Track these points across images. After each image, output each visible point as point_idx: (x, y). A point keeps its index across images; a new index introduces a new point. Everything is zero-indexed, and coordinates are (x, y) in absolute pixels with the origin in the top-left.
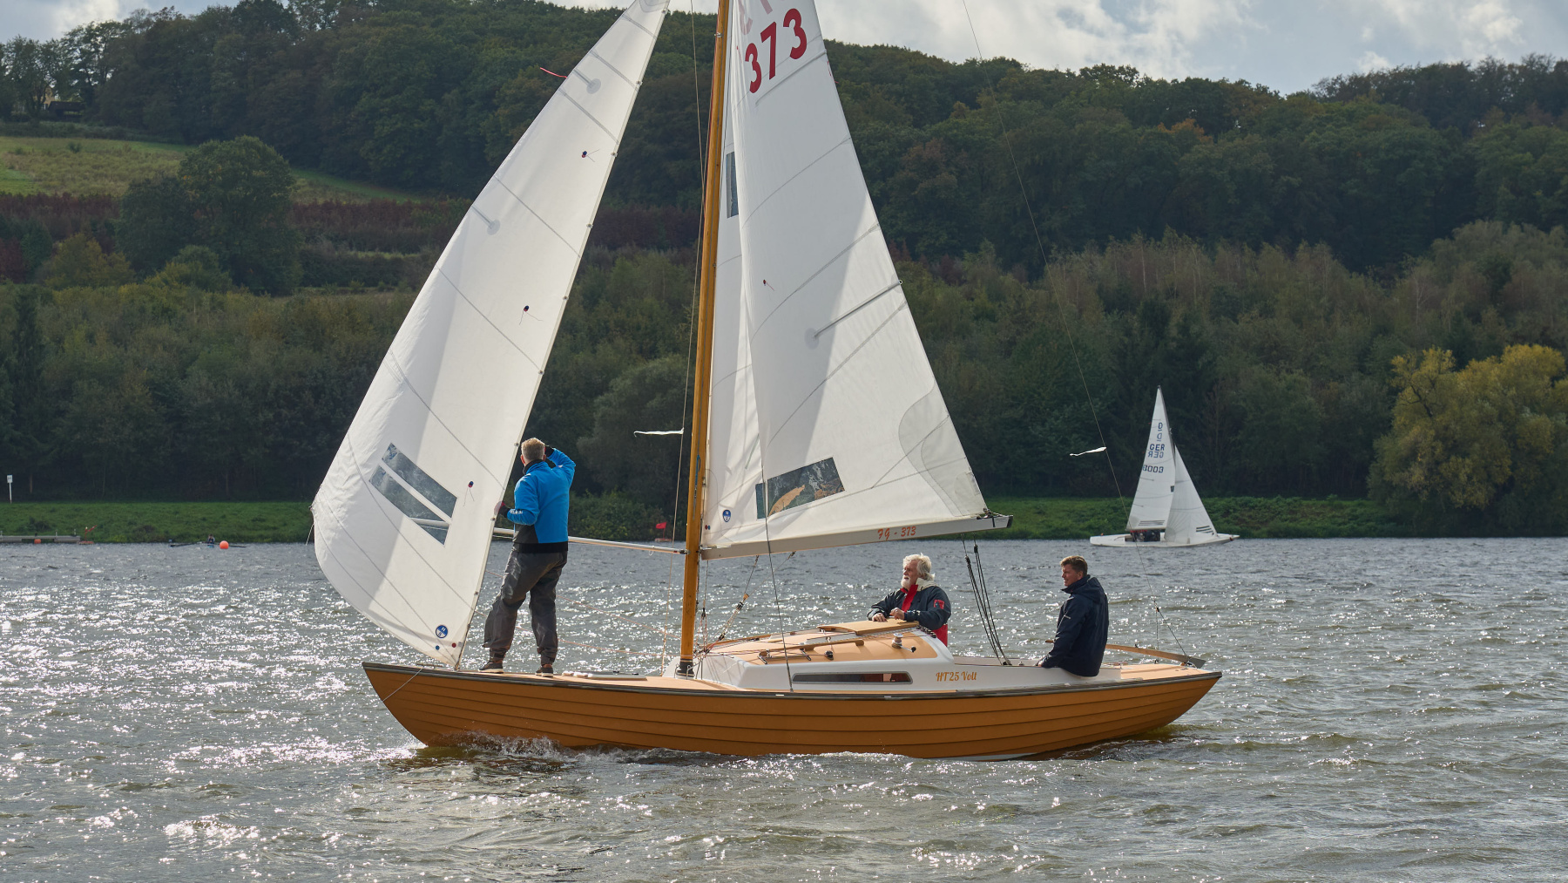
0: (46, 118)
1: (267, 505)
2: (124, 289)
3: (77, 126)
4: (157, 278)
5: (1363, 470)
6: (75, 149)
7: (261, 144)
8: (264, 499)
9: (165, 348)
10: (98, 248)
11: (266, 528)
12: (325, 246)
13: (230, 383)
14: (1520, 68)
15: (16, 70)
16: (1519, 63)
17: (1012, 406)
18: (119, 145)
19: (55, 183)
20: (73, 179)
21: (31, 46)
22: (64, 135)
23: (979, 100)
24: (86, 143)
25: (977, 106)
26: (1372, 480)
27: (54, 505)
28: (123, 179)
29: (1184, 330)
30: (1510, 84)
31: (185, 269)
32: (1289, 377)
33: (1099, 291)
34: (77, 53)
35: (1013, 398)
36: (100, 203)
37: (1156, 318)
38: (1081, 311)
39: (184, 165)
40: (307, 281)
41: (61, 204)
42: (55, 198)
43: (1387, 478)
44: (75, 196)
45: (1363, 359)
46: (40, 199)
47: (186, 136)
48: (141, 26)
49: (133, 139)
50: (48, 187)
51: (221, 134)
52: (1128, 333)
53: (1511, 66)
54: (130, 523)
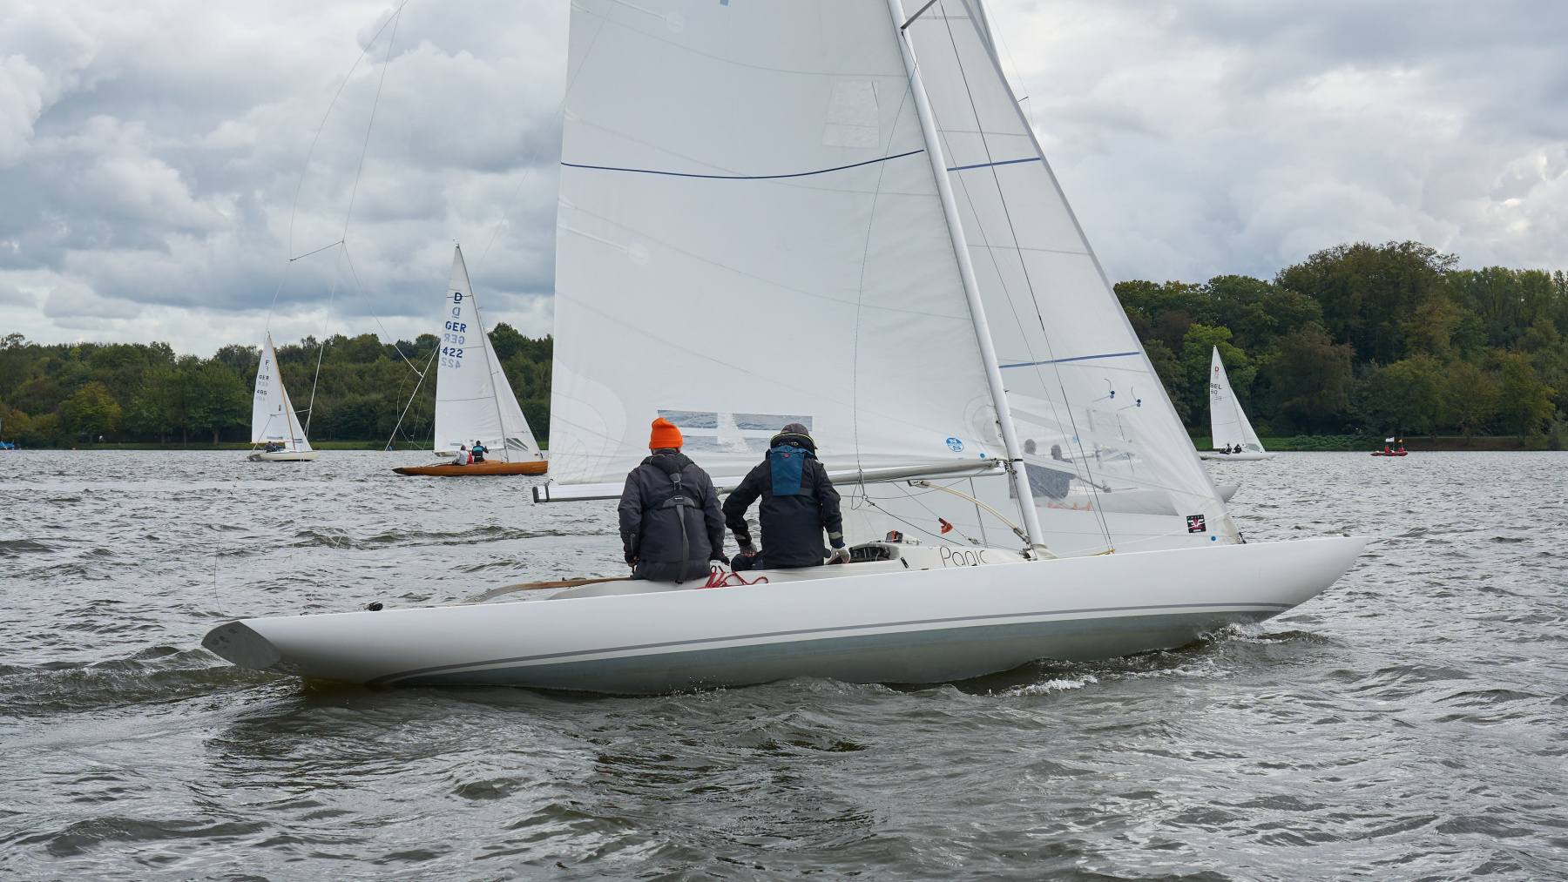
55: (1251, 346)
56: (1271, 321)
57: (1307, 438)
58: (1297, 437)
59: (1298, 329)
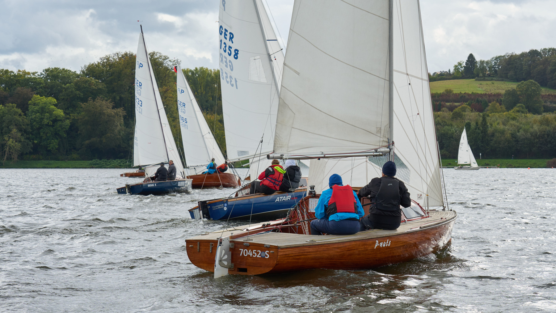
0: (486, 77)
1: (537, 160)
2: (505, 113)
3: (493, 78)
4: (512, 111)
6: (493, 84)
7: (534, 82)
8: (536, 159)
9: (514, 126)
10: (499, 105)
11: (537, 165)
12: (548, 104)
13: (529, 133)
15: (480, 66)
18: (502, 82)
19: (489, 91)
20: (493, 90)
21: (484, 61)
22: (490, 80)
24: (495, 82)
27: (490, 160)
28: (503, 90)
31: (518, 109)
34: (493, 63)
36: (499, 95)
39: (517, 86)
40: (544, 112)
41: (490, 95)
42: (489, 94)
44: (493, 93)
46: (486, 94)
47: (517, 80)
48: (507, 56)
49: (505, 81)
50: (487, 92)
51: (525, 80)
54: (507, 164)
55: (68, 108)
56: (79, 94)
57: (99, 161)
58: (93, 161)
59: (94, 99)
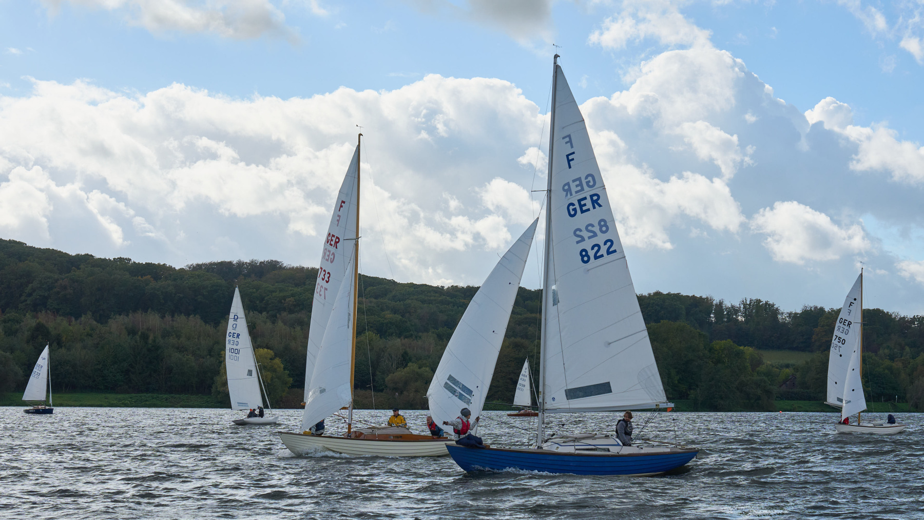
5: (210, 387)
14: (248, 263)
16: (249, 262)
17: (98, 364)
23: (80, 267)
25: (80, 269)
26: (213, 390)
29: (154, 341)
30: (246, 268)
32: (187, 357)
33: (126, 328)
35: (99, 362)
37: (145, 337)
38: (120, 334)
43: (218, 390)
45: (210, 351)
52: (136, 342)
53: (246, 263)
